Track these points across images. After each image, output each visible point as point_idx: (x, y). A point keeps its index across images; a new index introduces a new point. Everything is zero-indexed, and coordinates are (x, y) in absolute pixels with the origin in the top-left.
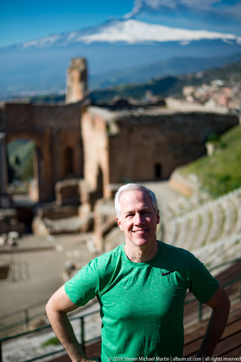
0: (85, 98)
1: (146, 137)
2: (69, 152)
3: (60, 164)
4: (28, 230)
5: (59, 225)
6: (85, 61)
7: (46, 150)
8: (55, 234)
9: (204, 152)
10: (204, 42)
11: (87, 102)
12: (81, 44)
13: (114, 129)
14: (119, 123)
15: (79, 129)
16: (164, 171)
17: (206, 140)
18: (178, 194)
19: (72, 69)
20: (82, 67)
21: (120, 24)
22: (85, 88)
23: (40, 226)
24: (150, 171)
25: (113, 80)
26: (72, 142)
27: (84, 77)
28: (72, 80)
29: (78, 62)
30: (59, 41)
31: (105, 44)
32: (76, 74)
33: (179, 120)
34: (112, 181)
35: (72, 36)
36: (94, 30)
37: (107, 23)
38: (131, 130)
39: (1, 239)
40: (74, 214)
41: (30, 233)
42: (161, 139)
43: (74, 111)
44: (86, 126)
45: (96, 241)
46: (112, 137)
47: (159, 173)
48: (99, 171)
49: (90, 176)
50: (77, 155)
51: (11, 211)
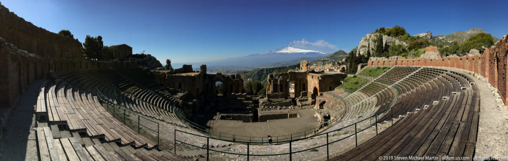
0: (308, 71)
1: (328, 80)
2: (304, 84)
4: (295, 104)
5: (304, 103)
8: (303, 105)
9: (341, 83)
13: (320, 78)
14: (321, 77)
15: (306, 79)
17: (340, 80)
23: (299, 104)
24: (328, 88)
30: (270, 52)
31: (283, 54)
34: (321, 91)
35: (273, 51)
36: (280, 49)
37: (283, 48)
39: (290, 107)
40: (307, 100)
41: (296, 105)
42: (331, 81)
43: (305, 74)
44: (309, 78)
45: (317, 107)
46: (320, 80)
47: (331, 89)
48: (315, 89)
49: (310, 90)
50: (306, 85)
51: (291, 100)
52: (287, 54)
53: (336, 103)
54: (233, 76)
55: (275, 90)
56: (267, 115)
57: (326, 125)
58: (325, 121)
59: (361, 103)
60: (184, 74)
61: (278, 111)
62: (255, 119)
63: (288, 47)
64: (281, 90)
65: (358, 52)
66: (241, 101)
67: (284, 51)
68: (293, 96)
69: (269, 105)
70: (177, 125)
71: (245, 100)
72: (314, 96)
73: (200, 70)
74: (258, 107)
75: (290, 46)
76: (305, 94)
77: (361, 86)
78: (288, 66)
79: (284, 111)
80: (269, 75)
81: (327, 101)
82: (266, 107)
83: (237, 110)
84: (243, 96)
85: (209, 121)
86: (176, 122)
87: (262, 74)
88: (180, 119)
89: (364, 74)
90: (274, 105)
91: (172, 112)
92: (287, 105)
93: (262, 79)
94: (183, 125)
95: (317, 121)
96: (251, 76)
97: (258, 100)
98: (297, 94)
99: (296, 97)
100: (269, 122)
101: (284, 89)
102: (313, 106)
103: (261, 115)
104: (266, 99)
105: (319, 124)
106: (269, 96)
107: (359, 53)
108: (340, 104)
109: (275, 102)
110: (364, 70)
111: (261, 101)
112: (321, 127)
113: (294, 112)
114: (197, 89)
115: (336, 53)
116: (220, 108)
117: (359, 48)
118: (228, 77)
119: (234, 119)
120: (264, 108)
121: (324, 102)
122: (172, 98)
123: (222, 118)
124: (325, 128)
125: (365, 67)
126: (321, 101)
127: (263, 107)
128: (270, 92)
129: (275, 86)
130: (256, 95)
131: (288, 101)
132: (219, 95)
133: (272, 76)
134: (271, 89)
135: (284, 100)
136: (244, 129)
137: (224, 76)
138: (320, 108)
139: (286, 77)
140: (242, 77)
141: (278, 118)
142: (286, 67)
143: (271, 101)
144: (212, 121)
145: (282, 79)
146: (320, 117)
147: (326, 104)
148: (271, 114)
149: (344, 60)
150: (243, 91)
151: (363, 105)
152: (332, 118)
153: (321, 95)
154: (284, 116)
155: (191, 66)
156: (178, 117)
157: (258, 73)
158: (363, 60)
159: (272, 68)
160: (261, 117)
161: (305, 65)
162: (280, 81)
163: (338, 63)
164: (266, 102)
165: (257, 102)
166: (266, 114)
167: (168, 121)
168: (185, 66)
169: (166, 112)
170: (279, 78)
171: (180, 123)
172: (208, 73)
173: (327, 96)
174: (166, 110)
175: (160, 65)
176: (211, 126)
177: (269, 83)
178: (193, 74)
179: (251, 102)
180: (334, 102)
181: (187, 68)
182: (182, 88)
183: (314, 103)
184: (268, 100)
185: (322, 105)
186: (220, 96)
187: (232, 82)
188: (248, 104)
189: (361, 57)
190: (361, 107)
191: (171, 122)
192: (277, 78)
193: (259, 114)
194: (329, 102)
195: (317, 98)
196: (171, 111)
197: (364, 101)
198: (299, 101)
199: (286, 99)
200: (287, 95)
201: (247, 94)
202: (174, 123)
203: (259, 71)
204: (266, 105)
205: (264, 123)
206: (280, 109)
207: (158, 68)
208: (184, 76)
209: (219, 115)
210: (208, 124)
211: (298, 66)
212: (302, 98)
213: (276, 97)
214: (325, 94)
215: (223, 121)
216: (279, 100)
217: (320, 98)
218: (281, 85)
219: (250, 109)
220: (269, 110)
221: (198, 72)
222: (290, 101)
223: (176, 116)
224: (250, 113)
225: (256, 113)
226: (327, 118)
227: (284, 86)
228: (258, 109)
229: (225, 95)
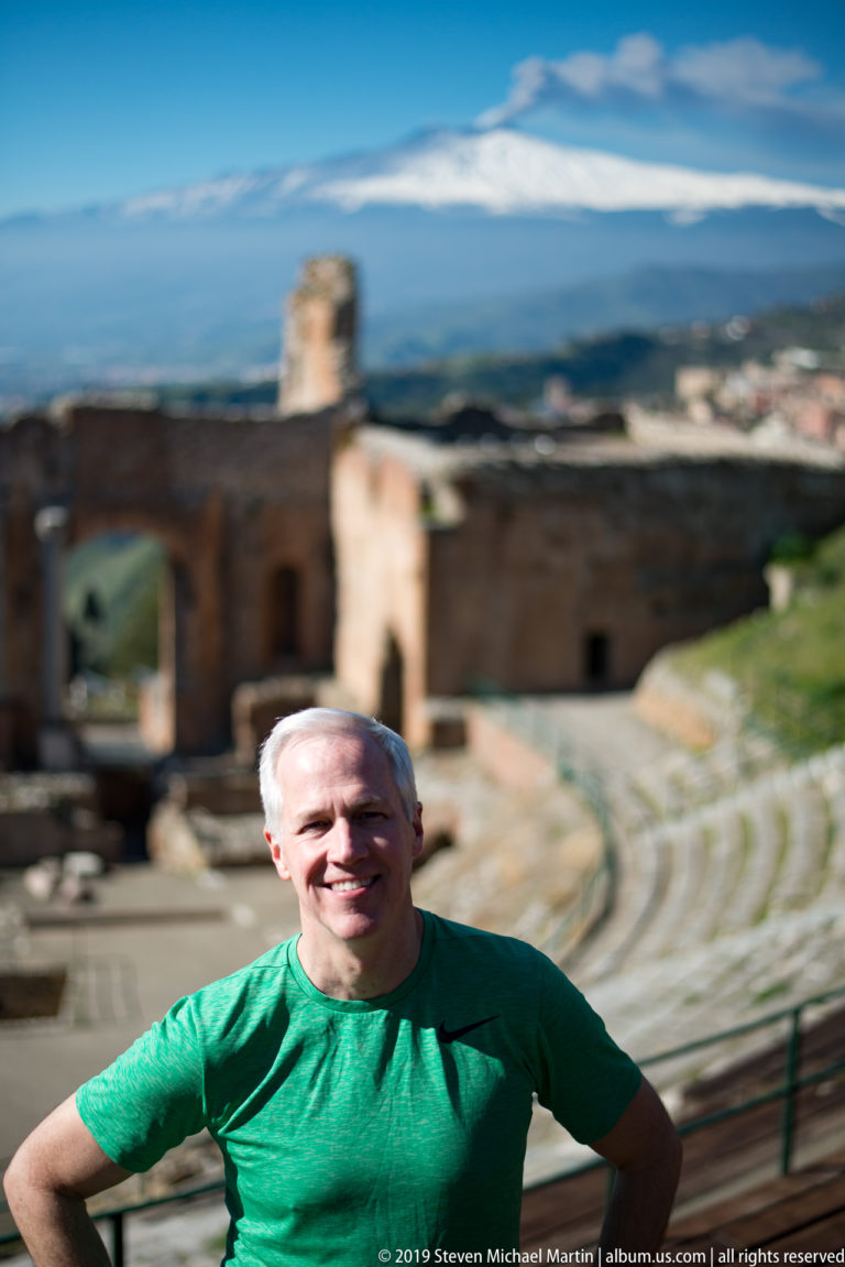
0: (350, 395)
1: (558, 540)
2: (286, 584)
3: (253, 623)
5: (242, 835)
6: (351, 271)
7: (204, 574)
8: (227, 864)
9: (761, 598)
10: (754, 217)
11: (355, 411)
12: (327, 212)
13: (448, 508)
14: (467, 485)
15: (322, 505)
16: (618, 657)
17: (766, 557)
18: (664, 740)
19: (305, 294)
20: (340, 290)
21: (463, 146)
22: (351, 363)
24: (567, 657)
25: (433, 337)
26: (297, 548)
27: (346, 323)
28: (305, 332)
29: (328, 271)
30: (250, 198)
31: (408, 215)
32: (319, 314)
33: (675, 483)
34: (433, 689)
35: (293, 181)
36: (370, 163)
37: (420, 140)
38: (505, 512)
39: (40, 879)
41: (137, 859)
42: (610, 547)
44: (348, 494)
46: (440, 535)
48: (389, 652)
49: (358, 670)
50: (313, 593)
51: (84, 784)
52: (467, 218)
63: (472, 131)
67: (431, 183)
75: (509, 125)
81: (468, 832)
153: (450, 741)
173: (496, 765)
194: (486, 848)
214: (484, 731)
222: (66, 806)
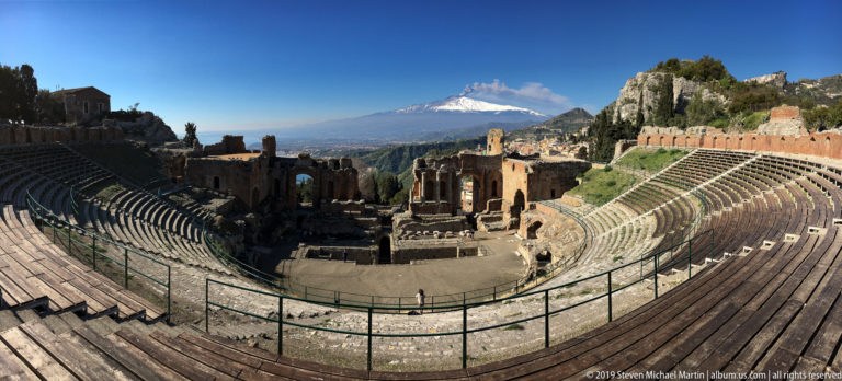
0: (504, 152)
1: (547, 175)
3: (490, 191)
4: (474, 227)
5: (493, 225)
7: (482, 182)
8: (490, 230)
9: (577, 183)
11: (506, 155)
13: (531, 171)
14: (533, 167)
16: (556, 193)
23: (482, 227)
24: (548, 193)
26: (496, 179)
27: (503, 140)
28: (493, 141)
30: (418, 109)
31: (448, 112)
34: (531, 199)
35: (426, 106)
37: (448, 99)
38: (540, 171)
39: (461, 234)
40: (500, 219)
41: (476, 229)
42: (555, 176)
43: (498, 159)
44: (506, 168)
45: (522, 232)
46: (529, 175)
47: (554, 195)
48: (519, 195)
49: (508, 197)
50: (498, 185)
51: (464, 217)
52: (457, 112)
53: (565, 227)
54: (336, 163)
55: (429, 195)
56: (410, 250)
57: (541, 273)
58: (539, 265)
59: (620, 227)
60: (226, 158)
61: (434, 241)
62: (384, 256)
63: (459, 97)
64: (443, 195)
65: (616, 114)
66: (352, 217)
67: (451, 107)
68: (468, 209)
69: (414, 226)
70: (210, 270)
71: (361, 215)
72: (516, 210)
73: (261, 148)
74: (391, 230)
76: (497, 206)
77: (620, 191)
78: (458, 140)
79: (449, 241)
80: (415, 160)
81: (544, 221)
82: (408, 232)
83: (342, 238)
84: (357, 207)
85: (282, 262)
86: (209, 264)
87: (401, 158)
88: (218, 257)
89: (628, 165)
90: (426, 228)
91: (200, 242)
92: (455, 228)
93: (400, 168)
94: (224, 269)
95: (521, 265)
96: (375, 161)
97: (391, 216)
98: (478, 204)
99: (475, 210)
100: (415, 264)
101: (450, 194)
102: (512, 231)
103: (397, 249)
104: (408, 213)
105: (526, 273)
106: (415, 208)
107: (619, 117)
108: (574, 229)
109: (428, 222)
110: (628, 155)
111: (397, 219)
112: (531, 278)
113: (470, 245)
114: (256, 192)
115: (566, 115)
116: (305, 233)
117: (619, 104)
118: (325, 163)
119: (337, 257)
120: (404, 233)
121: (538, 224)
122: (199, 211)
123: (311, 255)
124: (540, 280)
125: (631, 149)
126: (532, 222)
127: (401, 231)
128: (417, 199)
129: (430, 185)
130: (387, 204)
131: (457, 219)
132: (303, 204)
133: (422, 164)
134: (421, 193)
135: (448, 218)
136: (359, 280)
137: (314, 163)
138: (529, 237)
139: (454, 165)
140: (356, 163)
141: (434, 258)
142: (453, 144)
143: (419, 219)
144: (288, 262)
145: (444, 171)
146: (528, 257)
147: (542, 227)
148: (421, 247)
149: (584, 131)
150: (358, 196)
151: (624, 233)
152: (555, 259)
153: (532, 207)
154: (447, 253)
155: (242, 138)
156: (214, 253)
157: (390, 156)
158: (627, 132)
159: (423, 146)
160: (398, 253)
161: (497, 139)
162: (442, 175)
163: (572, 137)
164: (408, 221)
165: (387, 220)
166: (407, 247)
167: (191, 261)
168: (228, 139)
169: (185, 242)
170: (438, 167)
171: (216, 265)
172: (280, 154)
173: (544, 211)
174: (186, 236)
175: (172, 137)
176: (286, 271)
177: (416, 179)
178: (245, 157)
179: (374, 219)
180: (561, 223)
181: (233, 143)
182: (222, 189)
183: (515, 226)
184: (414, 217)
185: (534, 229)
186: (307, 208)
187: (333, 175)
188: (366, 225)
189: (623, 124)
190: (619, 237)
191: (196, 263)
192: (433, 167)
193: (393, 248)
194: (549, 225)
195: (524, 215)
196: (197, 240)
197: (626, 223)
198: (484, 220)
199: (454, 214)
200: (455, 207)
201: (367, 202)
202: (203, 265)
203: (394, 152)
204: (409, 227)
205: (402, 268)
206: (440, 237)
207: (168, 144)
208: (225, 161)
209: (303, 249)
210: (279, 269)
211: (483, 142)
212: (488, 213)
213: (432, 210)
214: (540, 205)
215: (313, 262)
216: (438, 216)
217: (530, 215)
218: (443, 184)
219: (372, 236)
220: (413, 238)
221: (256, 152)
222: (463, 221)
223: (207, 249)
224: (371, 244)
225: (385, 243)
226: (543, 259)
227: (450, 186)
228: (391, 236)
229: (317, 204)
